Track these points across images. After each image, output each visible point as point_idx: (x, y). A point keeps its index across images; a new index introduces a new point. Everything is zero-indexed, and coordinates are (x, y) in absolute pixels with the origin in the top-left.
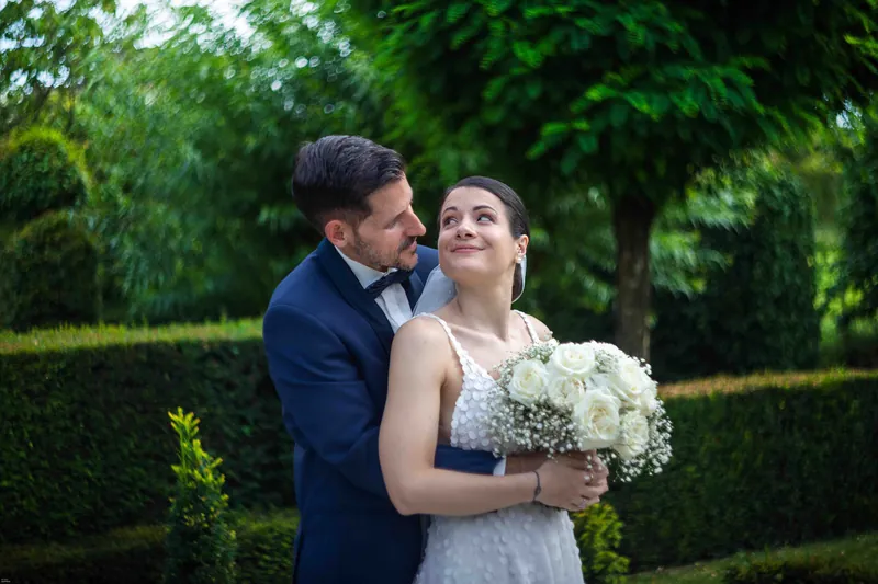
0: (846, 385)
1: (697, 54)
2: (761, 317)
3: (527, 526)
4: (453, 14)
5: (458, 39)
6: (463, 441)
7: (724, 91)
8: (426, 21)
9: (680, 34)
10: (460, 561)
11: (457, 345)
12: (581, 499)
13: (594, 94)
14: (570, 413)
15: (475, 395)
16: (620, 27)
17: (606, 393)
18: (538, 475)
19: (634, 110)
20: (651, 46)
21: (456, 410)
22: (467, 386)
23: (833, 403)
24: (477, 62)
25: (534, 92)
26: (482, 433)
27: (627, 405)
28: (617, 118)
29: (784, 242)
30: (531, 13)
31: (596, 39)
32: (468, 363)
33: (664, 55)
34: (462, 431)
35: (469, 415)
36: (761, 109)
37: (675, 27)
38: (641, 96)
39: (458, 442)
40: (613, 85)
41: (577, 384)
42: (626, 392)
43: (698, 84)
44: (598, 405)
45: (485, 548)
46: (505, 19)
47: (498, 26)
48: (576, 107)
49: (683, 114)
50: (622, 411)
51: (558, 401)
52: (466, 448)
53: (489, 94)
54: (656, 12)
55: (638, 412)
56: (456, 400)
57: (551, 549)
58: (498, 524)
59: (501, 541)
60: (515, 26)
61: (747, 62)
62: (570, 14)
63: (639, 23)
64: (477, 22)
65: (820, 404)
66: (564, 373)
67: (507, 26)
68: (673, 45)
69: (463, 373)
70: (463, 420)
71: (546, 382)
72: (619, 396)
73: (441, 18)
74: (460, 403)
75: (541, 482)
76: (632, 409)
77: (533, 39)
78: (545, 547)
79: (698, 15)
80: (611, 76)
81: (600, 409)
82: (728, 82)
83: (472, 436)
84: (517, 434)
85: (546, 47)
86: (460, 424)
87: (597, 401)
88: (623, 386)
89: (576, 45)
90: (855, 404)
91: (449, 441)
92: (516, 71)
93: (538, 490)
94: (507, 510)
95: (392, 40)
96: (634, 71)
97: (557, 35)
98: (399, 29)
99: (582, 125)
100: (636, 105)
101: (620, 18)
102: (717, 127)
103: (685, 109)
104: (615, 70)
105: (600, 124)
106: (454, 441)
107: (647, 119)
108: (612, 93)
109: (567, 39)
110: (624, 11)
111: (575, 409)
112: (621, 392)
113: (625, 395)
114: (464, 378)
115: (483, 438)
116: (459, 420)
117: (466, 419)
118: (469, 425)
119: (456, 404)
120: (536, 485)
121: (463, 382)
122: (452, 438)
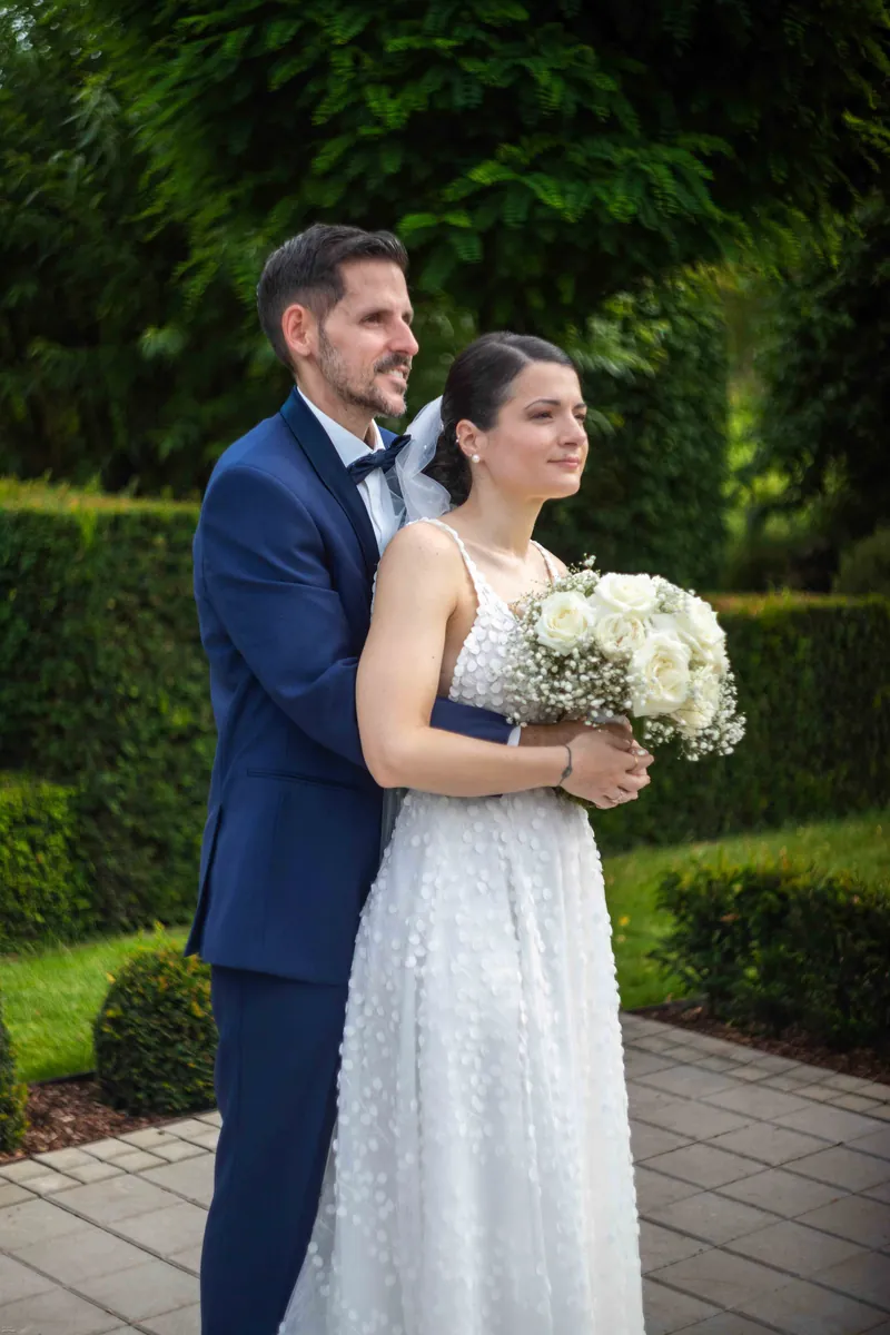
0: (795, 617)
1: (632, 126)
2: (648, 507)
3: (537, 824)
4: (277, 35)
5: (281, 75)
6: (467, 694)
7: (670, 185)
8: (231, 43)
9: (611, 93)
11: (471, 565)
12: (618, 791)
13: (482, 175)
14: (627, 661)
15: (492, 635)
16: (525, 77)
17: (673, 638)
18: (570, 751)
19: (538, 203)
20: (571, 109)
21: (463, 651)
23: (776, 641)
24: (308, 112)
25: (391, 165)
26: (496, 688)
27: (697, 659)
28: (514, 213)
29: (686, 399)
30: (395, 44)
31: (490, 93)
32: (485, 592)
33: (586, 123)
34: (468, 681)
35: (481, 661)
36: (717, 214)
37: (607, 84)
38: (550, 183)
39: (460, 696)
40: (509, 163)
41: (634, 624)
42: (699, 640)
43: (634, 173)
44: (662, 653)
45: (480, 847)
46: (355, 49)
47: (343, 61)
48: (452, 192)
49: (610, 215)
50: (692, 666)
51: (609, 646)
52: (469, 704)
53: (320, 164)
54: (580, 58)
55: (709, 668)
59: (500, 840)
60: (368, 62)
61: (705, 144)
62: (455, 49)
63: (555, 72)
64: (310, 52)
65: (759, 642)
66: (617, 609)
67: (357, 60)
68: (601, 111)
69: (477, 604)
70: (472, 667)
71: (591, 622)
72: (691, 645)
73: (256, 38)
74: (470, 643)
75: (572, 761)
76: (702, 664)
77: (395, 85)
79: (635, 66)
80: (507, 150)
81: (665, 660)
82: (676, 171)
83: (481, 689)
84: (553, 690)
85: (415, 97)
86: (466, 672)
87: (660, 648)
88: (695, 632)
89: (459, 100)
90: (805, 643)
91: (447, 693)
92: (365, 131)
93: (567, 772)
94: (513, 796)
95: (176, 69)
96: (542, 144)
97: (431, 81)
98: (188, 52)
99: (460, 220)
100: (542, 196)
101: (527, 63)
102: (654, 238)
103: (614, 208)
104: (514, 141)
105: (485, 220)
106: (454, 694)
107: (556, 220)
108: (507, 175)
109: (447, 87)
110: (535, 52)
111: (634, 656)
112: (692, 639)
113: (697, 644)
114: (478, 610)
115: (495, 694)
116: (466, 666)
117: (476, 666)
118: (478, 675)
119: (466, 643)
120: (566, 764)
121: (477, 615)
122: (451, 690)
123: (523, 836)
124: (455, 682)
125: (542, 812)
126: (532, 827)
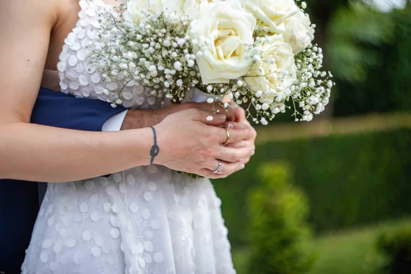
6: (74, 87)
10: (63, 232)
12: (217, 163)
15: (91, 33)
18: (154, 129)
21: (65, 48)
22: (81, 22)
34: (71, 74)
35: (81, 56)
39: (69, 88)
42: (264, 9)
52: (78, 94)
56: (66, 37)
57: (175, 227)
58: (111, 191)
69: (79, 9)
70: (73, 62)
72: (255, 14)
74: (70, 41)
75: (158, 139)
76: (272, 33)
78: (167, 224)
83: (83, 81)
86: (68, 67)
87: (220, 15)
91: (59, 87)
93: (154, 151)
106: (64, 87)
111: (192, 24)
112: (256, 8)
113: (263, 14)
114: (80, 14)
115: (97, 84)
116: (67, 61)
117: (76, 60)
118: (79, 69)
119: (66, 41)
120: (152, 144)
121: (78, 18)
122: (61, 84)
123: (134, 207)
124: (62, 77)
125: (153, 187)
126: (144, 200)
